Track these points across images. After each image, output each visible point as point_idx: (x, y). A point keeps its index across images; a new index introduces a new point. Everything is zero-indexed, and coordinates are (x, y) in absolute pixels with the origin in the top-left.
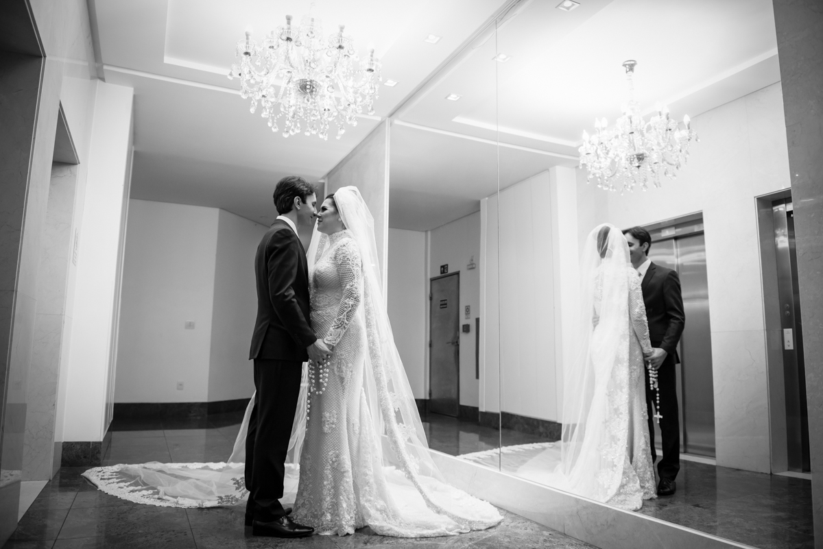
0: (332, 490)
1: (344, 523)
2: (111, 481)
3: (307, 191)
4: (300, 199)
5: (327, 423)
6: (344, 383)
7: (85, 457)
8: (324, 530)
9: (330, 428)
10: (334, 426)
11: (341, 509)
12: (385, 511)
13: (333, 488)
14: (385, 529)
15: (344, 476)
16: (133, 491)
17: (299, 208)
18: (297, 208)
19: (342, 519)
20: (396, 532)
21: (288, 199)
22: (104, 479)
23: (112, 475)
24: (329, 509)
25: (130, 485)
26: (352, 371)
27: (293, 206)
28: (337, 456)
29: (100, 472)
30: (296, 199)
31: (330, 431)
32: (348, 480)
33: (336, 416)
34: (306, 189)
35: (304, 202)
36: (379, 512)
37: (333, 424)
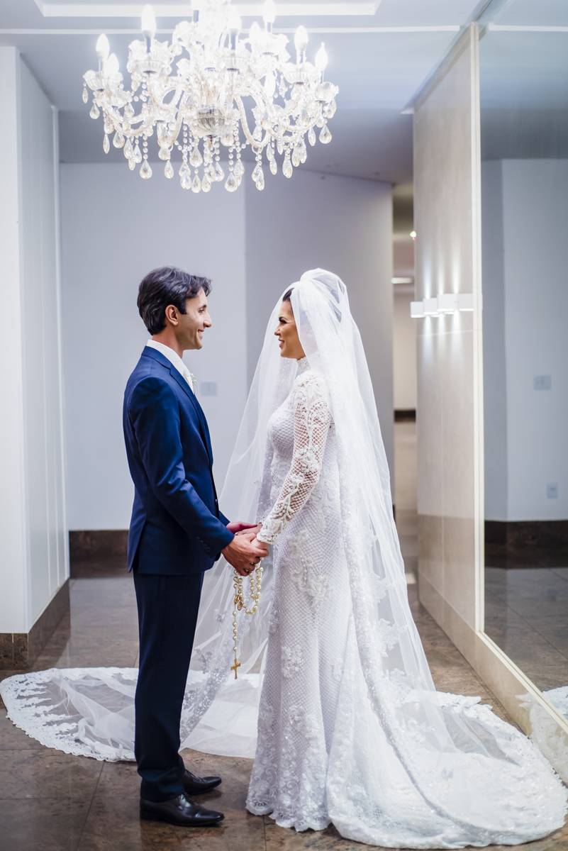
0: (294, 763)
1: (305, 813)
2: (30, 702)
3: (185, 293)
4: (176, 309)
5: (287, 663)
6: (313, 605)
7: (6, 656)
8: (281, 817)
9: (291, 671)
10: (297, 669)
11: (302, 792)
12: (361, 802)
13: (295, 759)
14: (351, 828)
15: (309, 745)
16: (50, 724)
17: (175, 323)
18: (172, 324)
19: (302, 808)
20: (366, 836)
21: (156, 312)
22: (23, 697)
23: (36, 690)
24: (288, 789)
25: (52, 712)
26: (327, 587)
27: (166, 321)
28: (301, 714)
29: (22, 682)
30: (170, 310)
31: (291, 676)
32: (315, 751)
33: (300, 654)
34: (184, 290)
35: (183, 312)
36: (351, 803)
37: (295, 665)
